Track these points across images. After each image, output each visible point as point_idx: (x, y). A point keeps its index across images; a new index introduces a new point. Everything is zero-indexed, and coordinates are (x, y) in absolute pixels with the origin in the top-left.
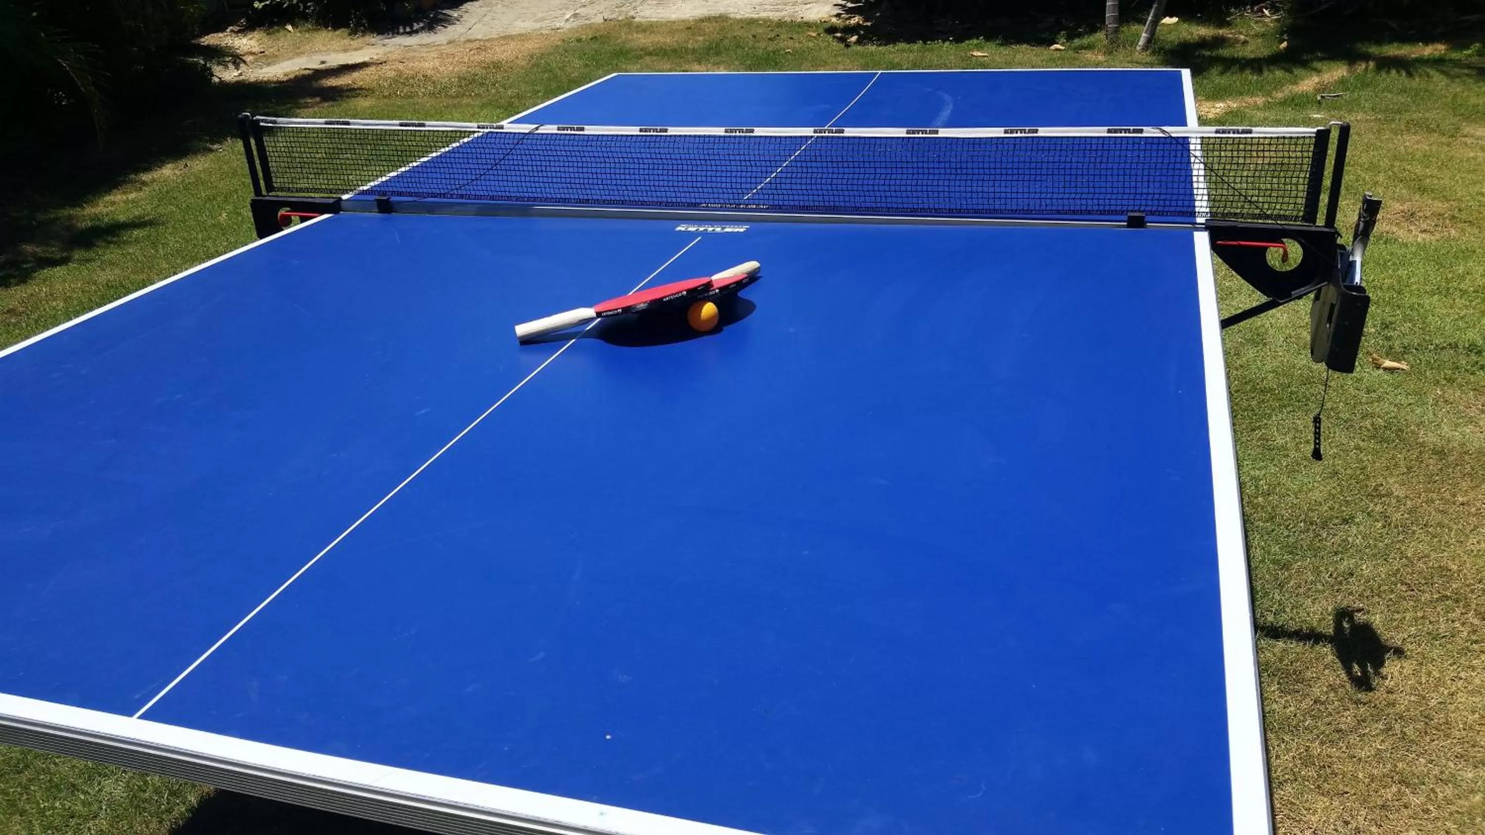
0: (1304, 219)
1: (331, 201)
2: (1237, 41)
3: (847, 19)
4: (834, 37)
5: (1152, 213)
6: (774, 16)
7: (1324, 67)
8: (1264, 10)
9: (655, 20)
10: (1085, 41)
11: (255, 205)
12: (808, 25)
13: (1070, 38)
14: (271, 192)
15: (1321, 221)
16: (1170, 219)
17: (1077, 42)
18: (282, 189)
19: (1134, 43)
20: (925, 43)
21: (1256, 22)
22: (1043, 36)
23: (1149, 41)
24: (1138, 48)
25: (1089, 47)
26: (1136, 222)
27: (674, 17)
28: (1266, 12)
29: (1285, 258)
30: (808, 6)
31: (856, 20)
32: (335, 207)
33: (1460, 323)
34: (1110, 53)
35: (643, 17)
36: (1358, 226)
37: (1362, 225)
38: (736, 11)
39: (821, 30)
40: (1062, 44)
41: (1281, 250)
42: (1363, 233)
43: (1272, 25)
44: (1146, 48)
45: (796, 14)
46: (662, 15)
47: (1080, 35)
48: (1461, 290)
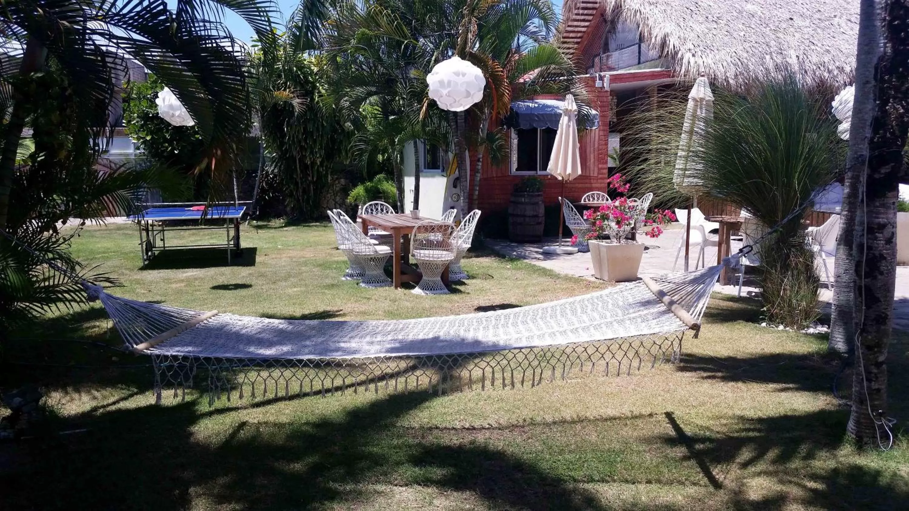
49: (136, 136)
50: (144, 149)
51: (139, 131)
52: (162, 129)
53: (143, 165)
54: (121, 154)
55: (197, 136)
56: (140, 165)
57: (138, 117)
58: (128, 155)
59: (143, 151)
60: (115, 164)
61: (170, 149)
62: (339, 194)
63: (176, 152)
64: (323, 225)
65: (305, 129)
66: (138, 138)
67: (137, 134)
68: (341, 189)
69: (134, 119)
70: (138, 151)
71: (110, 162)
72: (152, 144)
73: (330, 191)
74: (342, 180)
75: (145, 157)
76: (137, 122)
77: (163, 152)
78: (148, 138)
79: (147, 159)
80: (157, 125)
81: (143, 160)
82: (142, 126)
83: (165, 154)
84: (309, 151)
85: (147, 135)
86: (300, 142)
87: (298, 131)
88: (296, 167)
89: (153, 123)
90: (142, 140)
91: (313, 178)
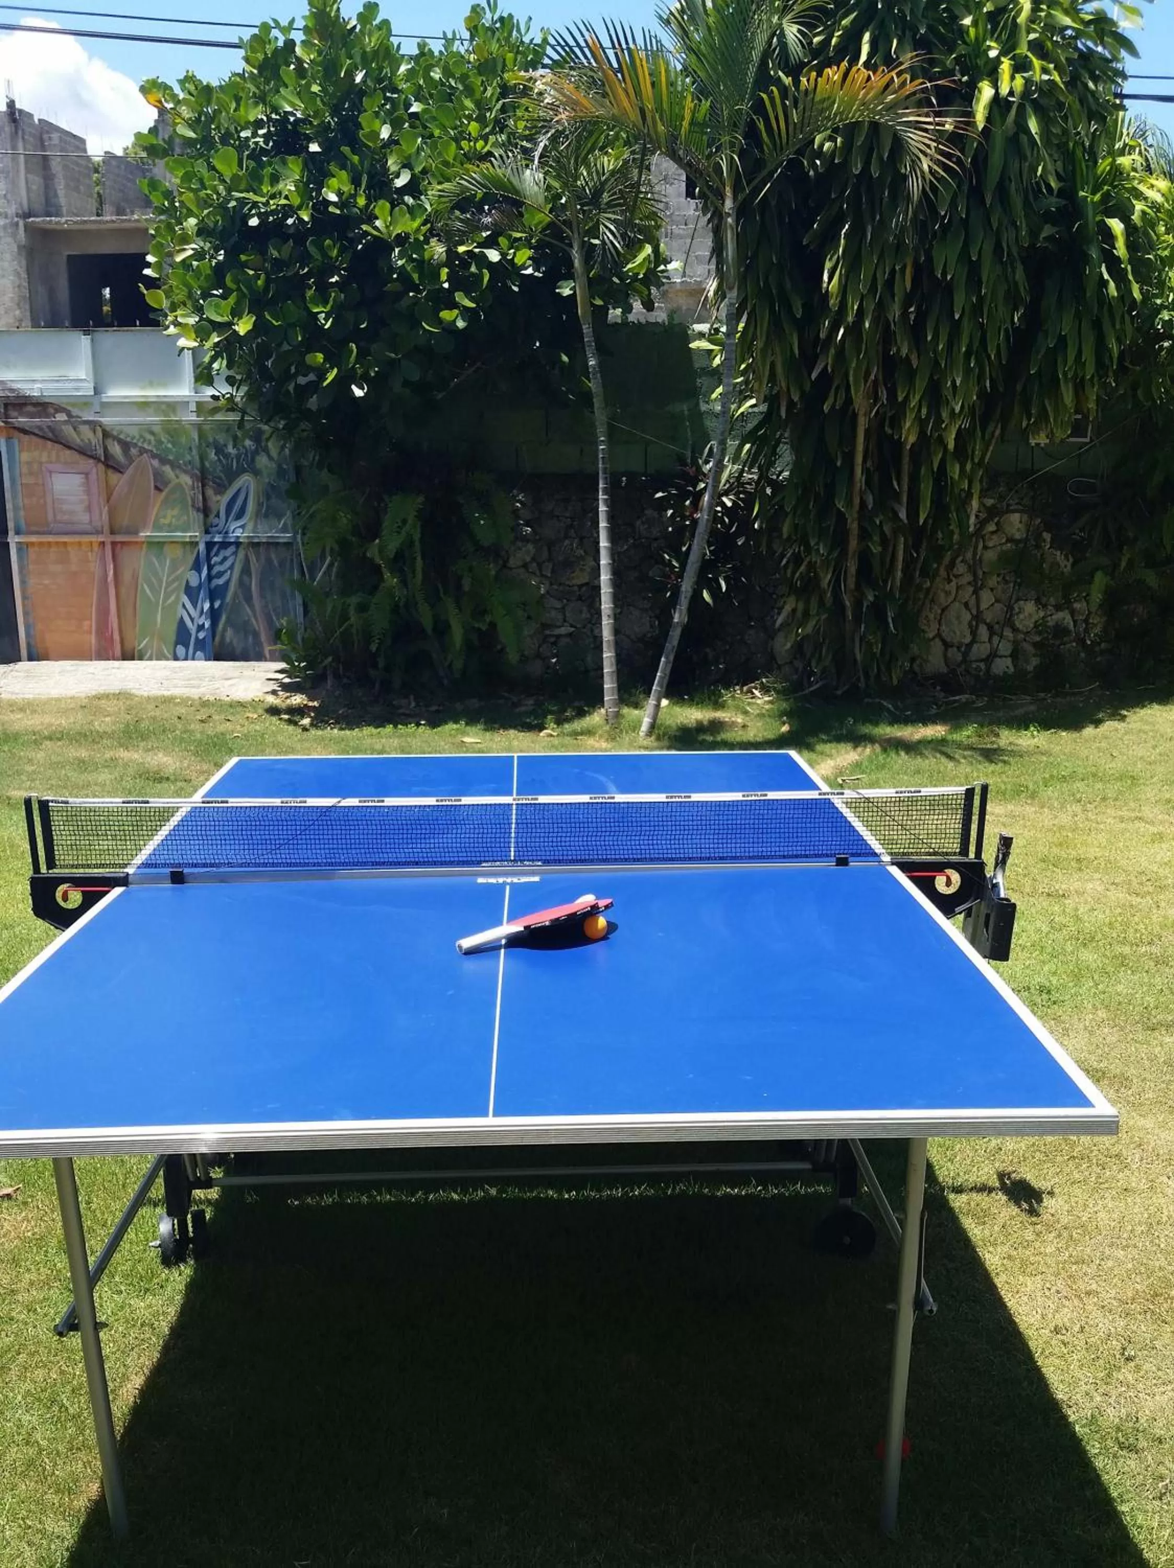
0: (960, 854)
1: (122, 875)
2: (734, 724)
3: (287, 698)
4: (281, 719)
5: (853, 855)
6: (195, 693)
7: (833, 751)
8: (754, 690)
9: (31, 696)
10: (578, 725)
11: (34, 882)
12: (242, 705)
13: (559, 722)
14: (52, 869)
15: (972, 855)
16: (866, 859)
17: (567, 727)
18: (66, 867)
19: (636, 727)
20: (395, 726)
21: (749, 704)
22: (528, 720)
23: (653, 726)
24: (641, 734)
25: (589, 732)
26: (842, 862)
27: (55, 693)
28: (756, 692)
29: (949, 883)
30: (230, 682)
31: (298, 699)
32: (123, 881)
33: (1028, 971)
34: (614, 739)
35: (12, 693)
36: (998, 856)
37: (1001, 856)
38: (137, 686)
39: (260, 711)
40: (553, 729)
41: (945, 878)
42: (1001, 862)
43: (767, 707)
44: (650, 733)
45: (218, 691)
46: (37, 691)
47: (568, 720)
48: (1020, 945)
49: (192, 320)
50: (230, 381)
51: (206, 295)
52: (300, 283)
53: (231, 450)
54: (143, 405)
55: (447, 315)
56: (220, 450)
57: (202, 231)
58: (171, 406)
59: (225, 389)
60: (126, 446)
61: (331, 376)
62: (993, 581)
63: (358, 393)
64: (967, 734)
65: (923, 271)
66: (201, 332)
67: (199, 310)
68: (1004, 558)
69: (185, 239)
70: (210, 391)
71: (106, 434)
72: (264, 352)
73: (961, 568)
74: (1015, 518)
75: (233, 417)
76: (199, 255)
77: (304, 391)
78: (243, 327)
79: (241, 424)
80: (278, 264)
81: (226, 427)
82: (219, 272)
83: (313, 402)
84: (921, 384)
85: (236, 313)
86: (887, 337)
87: (890, 283)
88: (849, 458)
89: (263, 252)
90: (215, 338)
91: (913, 512)
